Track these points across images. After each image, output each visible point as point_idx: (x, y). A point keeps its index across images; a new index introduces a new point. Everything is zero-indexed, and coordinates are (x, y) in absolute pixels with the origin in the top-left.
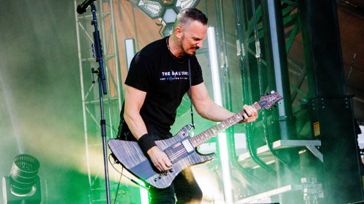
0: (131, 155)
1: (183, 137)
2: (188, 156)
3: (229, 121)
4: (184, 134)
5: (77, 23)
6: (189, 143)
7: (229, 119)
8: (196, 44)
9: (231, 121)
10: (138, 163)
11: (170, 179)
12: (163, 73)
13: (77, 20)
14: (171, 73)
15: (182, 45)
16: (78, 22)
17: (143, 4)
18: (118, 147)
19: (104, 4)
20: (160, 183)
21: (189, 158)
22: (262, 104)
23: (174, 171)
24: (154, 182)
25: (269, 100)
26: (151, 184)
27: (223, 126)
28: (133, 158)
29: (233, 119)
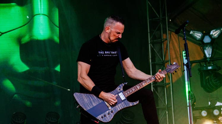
0: (87, 102)
1: (119, 91)
2: (122, 103)
3: (147, 81)
4: (120, 89)
5: (149, 45)
6: (123, 95)
7: (147, 80)
8: (118, 36)
9: (148, 81)
10: (91, 107)
11: (111, 116)
12: (99, 52)
13: (149, 42)
14: (104, 53)
15: (109, 36)
16: (150, 43)
17: (192, 33)
18: (80, 98)
19: (164, 34)
20: (105, 119)
21: (123, 104)
22: (168, 70)
23: (114, 111)
24: (101, 118)
25: (172, 68)
26: (99, 120)
27: (144, 84)
28: (88, 104)
29: (150, 80)
